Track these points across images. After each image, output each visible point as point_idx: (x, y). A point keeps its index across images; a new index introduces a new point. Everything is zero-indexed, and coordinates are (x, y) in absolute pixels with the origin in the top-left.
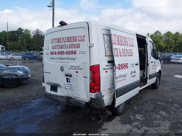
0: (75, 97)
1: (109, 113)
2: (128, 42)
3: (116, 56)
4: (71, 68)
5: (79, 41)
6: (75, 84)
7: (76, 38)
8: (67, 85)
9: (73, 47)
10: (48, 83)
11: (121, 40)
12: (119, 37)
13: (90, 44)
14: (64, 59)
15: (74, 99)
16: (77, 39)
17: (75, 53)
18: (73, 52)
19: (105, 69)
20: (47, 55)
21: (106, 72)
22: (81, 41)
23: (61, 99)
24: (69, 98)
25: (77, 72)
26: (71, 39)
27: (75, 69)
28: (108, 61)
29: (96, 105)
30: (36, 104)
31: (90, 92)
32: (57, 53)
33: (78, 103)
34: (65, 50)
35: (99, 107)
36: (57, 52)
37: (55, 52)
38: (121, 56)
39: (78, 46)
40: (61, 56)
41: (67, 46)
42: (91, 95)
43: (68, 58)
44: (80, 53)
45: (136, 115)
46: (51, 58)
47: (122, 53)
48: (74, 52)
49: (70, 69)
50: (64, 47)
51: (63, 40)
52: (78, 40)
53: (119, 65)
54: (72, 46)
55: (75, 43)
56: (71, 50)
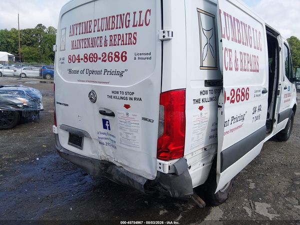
0: (120, 163)
1: (199, 202)
2: (251, 37)
3: (226, 69)
4: (113, 95)
5: (134, 26)
6: (121, 134)
7: (128, 19)
8: (104, 136)
9: (120, 42)
10: (64, 128)
11: (239, 31)
12: (236, 22)
13: (164, 32)
14: (99, 73)
15: (119, 169)
16: (129, 21)
17: (124, 59)
18: (120, 56)
19: (198, 101)
20: (62, 63)
21: (201, 108)
22: (140, 25)
23: (89, 166)
24: (107, 165)
25: (127, 107)
26: (115, 22)
27: (122, 98)
28: (206, 81)
29: (171, 189)
30: (44, 166)
31: (159, 157)
32: (82, 59)
33: (128, 178)
34: (99, 51)
35: (177, 195)
36: (82, 57)
37: (79, 56)
38: (237, 69)
39: (132, 39)
40: (90, 65)
41: (106, 41)
42: (161, 166)
43: (106, 71)
44: (135, 59)
45: (256, 203)
46: (70, 71)
47: (239, 63)
48: (122, 56)
49: (111, 97)
50: (99, 42)
51: (95, 26)
52: (131, 23)
53: (232, 92)
54: (117, 40)
55: (123, 31)
56: (114, 49)
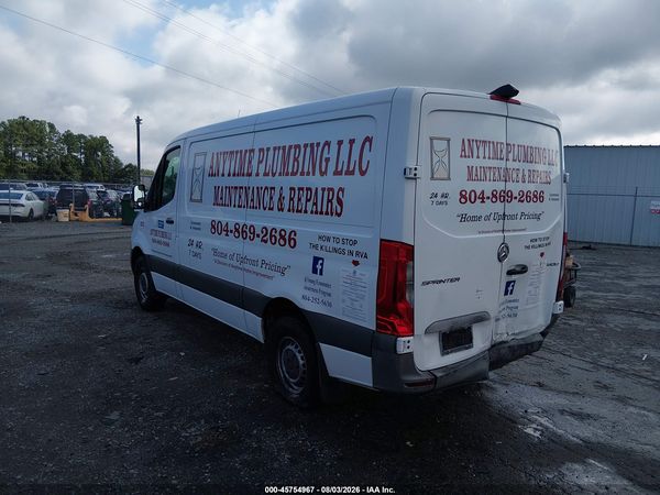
5: (548, 164)
9: (539, 179)
14: (513, 217)
20: (440, 203)
22: (552, 165)
26: (534, 155)
27: (539, 246)
34: (515, 188)
36: (488, 193)
37: (483, 192)
39: (548, 178)
41: (524, 175)
43: (523, 214)
49: (529, 247)
50: (514, 176)
52: (547, 161)
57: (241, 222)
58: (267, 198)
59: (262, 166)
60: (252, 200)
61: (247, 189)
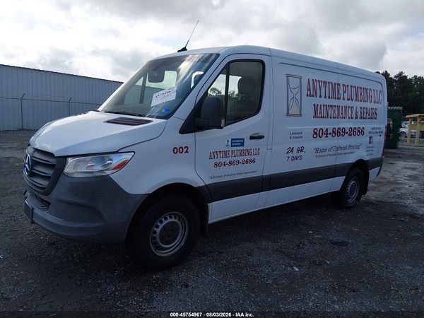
57: (337, 127)
58: (350, 113)
59: (346, 94)
60: (342, 114)
61: (339, 107)
